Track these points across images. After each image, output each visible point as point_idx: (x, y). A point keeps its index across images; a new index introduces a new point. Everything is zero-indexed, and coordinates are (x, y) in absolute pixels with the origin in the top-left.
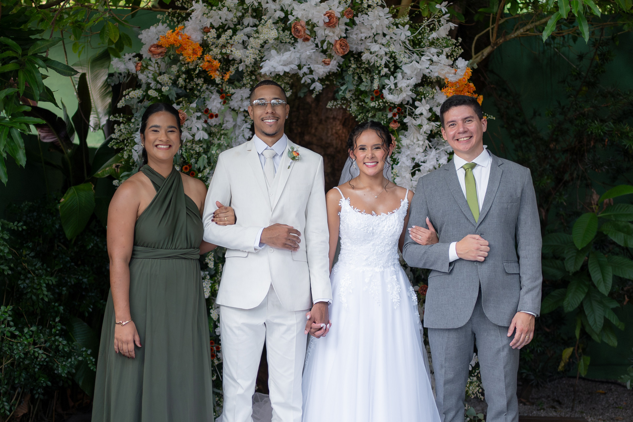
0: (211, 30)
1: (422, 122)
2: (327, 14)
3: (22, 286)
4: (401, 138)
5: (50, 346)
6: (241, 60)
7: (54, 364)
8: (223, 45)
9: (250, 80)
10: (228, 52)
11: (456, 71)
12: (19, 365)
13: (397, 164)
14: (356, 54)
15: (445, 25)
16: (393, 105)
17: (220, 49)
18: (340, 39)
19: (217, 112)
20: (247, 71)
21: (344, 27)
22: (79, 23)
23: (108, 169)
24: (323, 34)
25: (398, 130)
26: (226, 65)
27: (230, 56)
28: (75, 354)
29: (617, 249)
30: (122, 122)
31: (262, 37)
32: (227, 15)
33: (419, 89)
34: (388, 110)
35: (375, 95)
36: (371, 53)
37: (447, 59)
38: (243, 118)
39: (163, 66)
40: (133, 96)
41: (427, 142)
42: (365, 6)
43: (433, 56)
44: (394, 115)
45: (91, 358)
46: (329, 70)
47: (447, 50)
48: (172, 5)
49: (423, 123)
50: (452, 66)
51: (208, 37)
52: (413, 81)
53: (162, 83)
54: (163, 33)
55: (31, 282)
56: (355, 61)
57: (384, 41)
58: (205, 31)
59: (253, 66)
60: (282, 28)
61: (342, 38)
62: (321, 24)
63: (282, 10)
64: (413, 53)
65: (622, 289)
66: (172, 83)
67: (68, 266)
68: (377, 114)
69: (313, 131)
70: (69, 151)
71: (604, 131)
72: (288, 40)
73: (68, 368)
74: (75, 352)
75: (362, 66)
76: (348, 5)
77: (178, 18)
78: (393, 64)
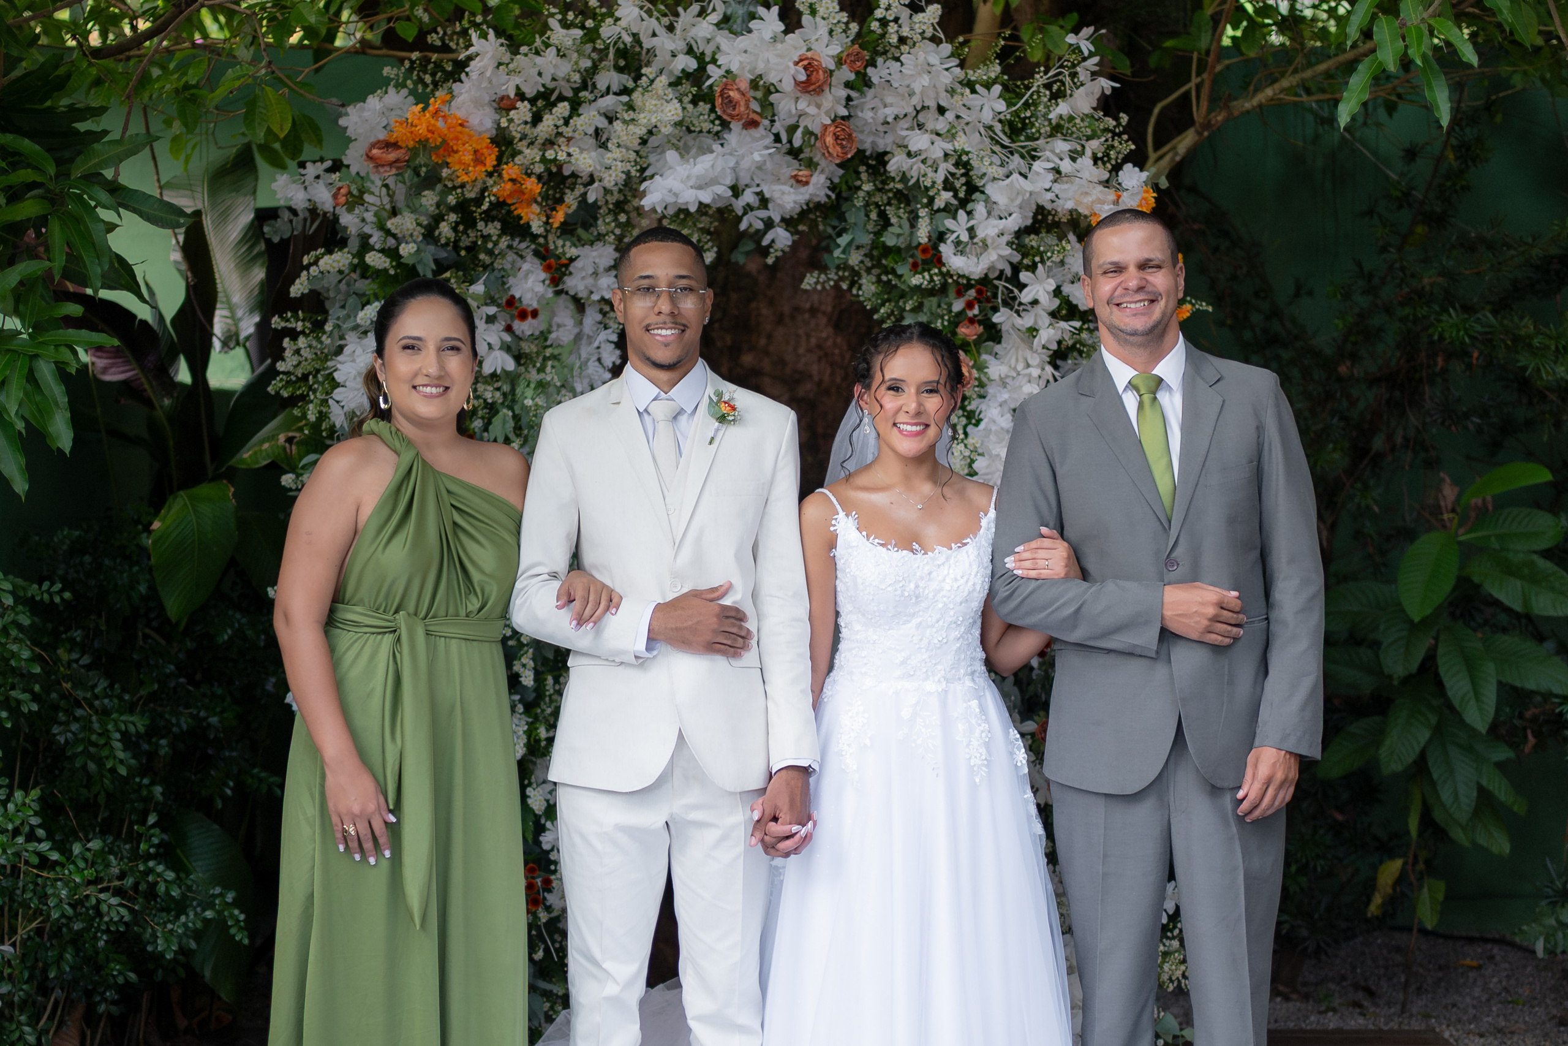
0: (519, 104)
1: (1036, 322)
2: (801, 60)
3: (62, 740)
4: (986, 362)
5: (136, 885)
6: (591, 176)
7: (144, 929)
8: (546, 139)
9: (613, 224)
10: (562, 156)
11: (1119, 197)
12: (56, 933)
13: (977, 424)
14: (871, 157)
15: (1089, 85)
16: (965, 282)
17: (540, 150)
18: (833, 121)
19: (535, 305)
20: (607, 202)
21: (843, 93)
22: (192, 91)
23: (266, 446)
24: (794, 111)
25: (979, 342)
26: (554, 188)
27: (565, 166)
28: (195, 903)
29: (1503, 618)
30: (303, 332)
31: (645, 119)
32: (555, 66)
33: (1027, 240)
34: (952, 293)
35: (920, 256)
36: (909, 154)
37: (1094, 168)
38: (599, 317)
39: (400, 192)
40: (328, 268)
41: (1049, 369)
42: (894, 39)
43: (1061, 159)
44: (970, 305)
45: (236, 912)
46: (807, 197)
47: (1094, 145)
48: (420, 43)
49: (1040, 323)
50: (1106, 183)
51: (511, 121)
52: (1014, 222)
53: (400, 235)
54: (399, 112)
55: (83, 728)
56: (869, 174)
57: (941, 125)
58: (504, 105)
59: (620, 191)
60: (690, 96)
61: (839, 120)
62: (787, 85)
63: (690, 51)
64: (1012, 153)
65: (1521, 716)
66: (423, 234)
67: (172, 684)
68: (926, 302)
69: (763, 342)
70: (167, 402)
71: (1472, 333)
72: (706, 126)
73: (180, 937)
74: (194, 899)
75: (887, 187)
76: (851, 38)
77: (433, 75)
78: (963, 180)
